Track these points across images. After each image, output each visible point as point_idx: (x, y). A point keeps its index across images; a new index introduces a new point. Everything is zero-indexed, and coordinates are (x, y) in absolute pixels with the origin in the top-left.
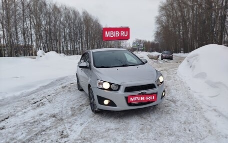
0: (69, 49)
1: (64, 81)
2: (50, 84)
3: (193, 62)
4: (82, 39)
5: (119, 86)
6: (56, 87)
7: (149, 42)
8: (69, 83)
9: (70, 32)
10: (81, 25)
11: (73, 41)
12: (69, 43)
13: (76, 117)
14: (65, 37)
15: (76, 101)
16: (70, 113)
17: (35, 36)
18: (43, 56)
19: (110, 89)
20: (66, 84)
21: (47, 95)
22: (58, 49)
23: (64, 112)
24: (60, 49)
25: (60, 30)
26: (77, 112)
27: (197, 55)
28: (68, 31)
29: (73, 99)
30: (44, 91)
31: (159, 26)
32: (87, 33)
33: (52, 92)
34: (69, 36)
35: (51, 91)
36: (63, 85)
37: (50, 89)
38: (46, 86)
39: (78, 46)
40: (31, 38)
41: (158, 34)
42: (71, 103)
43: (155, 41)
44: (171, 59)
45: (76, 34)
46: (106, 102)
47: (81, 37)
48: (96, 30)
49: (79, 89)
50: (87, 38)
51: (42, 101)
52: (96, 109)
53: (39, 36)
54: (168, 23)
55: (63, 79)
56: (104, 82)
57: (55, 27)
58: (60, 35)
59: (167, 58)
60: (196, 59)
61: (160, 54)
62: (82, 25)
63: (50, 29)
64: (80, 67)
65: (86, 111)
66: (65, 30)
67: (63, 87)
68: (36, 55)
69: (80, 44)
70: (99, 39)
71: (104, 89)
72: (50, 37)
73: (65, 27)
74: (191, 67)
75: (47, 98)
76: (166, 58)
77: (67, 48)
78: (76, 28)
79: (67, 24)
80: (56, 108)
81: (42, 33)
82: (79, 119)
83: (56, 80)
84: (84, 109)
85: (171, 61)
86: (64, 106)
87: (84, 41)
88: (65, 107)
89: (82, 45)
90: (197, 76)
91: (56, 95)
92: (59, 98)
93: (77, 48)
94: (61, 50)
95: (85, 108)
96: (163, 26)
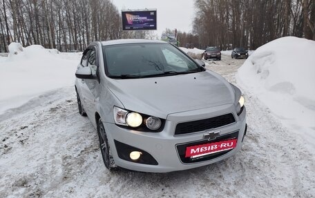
0: (68, 42)
1: (55, 97)
2: (27, 104)
3: (264, 64)
4: (87, 27)
5: (163, 121)
6: (38, 110)
7: (185, 34)
8: (63, 100)
9: (68, 16)
10: (84, 5)
11: (74, 30)
12: (67, 33)
13: (71, 184)
14: (60, 23)
15: (73, 141)
16: (60, 172)
17: (12, 20)
18: (19, 52)
19: (143, 128)
20: (59, 102)
21: (18, 128)
22: (52, 43)
23: (48, 169)
24: (54, 43)
25: (52, 12)
26: (75, 169)
27: (271, 54)
28: (64, 14)
29: (69, 135)
30: (15, 118)
31: (199, 10)
32: (94, 19)
33: (31, 120)
34: (67, 21)
35: (28, 118)
36: (53, 106)
37: (26, 114)
38: (18, 109)
39: (82, 38)
40: (7, 24)
41: (197, 22)
42: (65, 145)
43: (193, 32)
44: (218, 58)
45: (77, 20)
46: (135, 155)
47: (87, 25)
48: (108, 14)
49: (80, 113)
50: (94, 26)
51: (6, 142)
52: (114, 166)
53: (19, 21)
54: (212, 5)
55: (53, 93)
56: (130, 112)
57: (44, 8)
58: (53, 21)
59: (213, 58)
60: (270, 59)
61: (203, 51)
62: (87, 6)
63: (36, 10)
64: (78, 76)
65: (94, 164)
66: (61, 13)
67: (53, 110)
68: (6, 51)
69: (85, 35)
70: (112, 28)
71: (130, 128)
72: (37, 24)
73: (60, 8)
74: (258, 72)
75: (19, 134)
76: (211, 58)
77: (65, 41)
78: (78, 10)
79: (63, 4)
80: (32, 158)
81: (24, 16)
82: (77, 189)
83: (41, 97)
84: (89, 161)
85: (219, 62)
86: (50, 152)
87: (90, 30)
88: (52, 156)
89: (88, 37)
90: (275, 88)
91: (37, 126)
92: (42, 134)
93: (80, 42)
94: (56, 43)
95: (91, 156)
96: (204, 10)
